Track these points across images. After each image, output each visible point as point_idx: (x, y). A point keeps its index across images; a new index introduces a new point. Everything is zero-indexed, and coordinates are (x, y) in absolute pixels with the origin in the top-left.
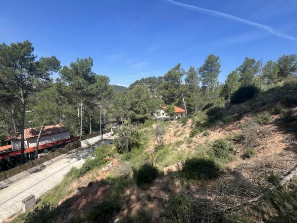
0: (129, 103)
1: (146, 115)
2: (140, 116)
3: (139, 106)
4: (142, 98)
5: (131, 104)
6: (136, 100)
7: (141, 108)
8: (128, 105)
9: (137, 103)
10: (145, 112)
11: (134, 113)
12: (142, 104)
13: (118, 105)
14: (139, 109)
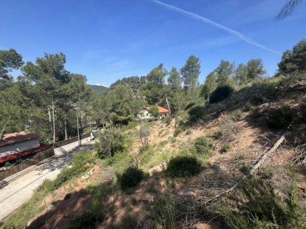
0: (111, 104)
1: (129, 116)
2: (123, 118)
3: (122, 107)
4: (124, 99)
5: (113, 105)
6: (118, 101)
7: (124, 109)
8: (109, 106)
9: (119, 104)
10: (128, 113)
11: (116, 114)
12: (125, 105)
13: (98, 106)
14: (122, 110)
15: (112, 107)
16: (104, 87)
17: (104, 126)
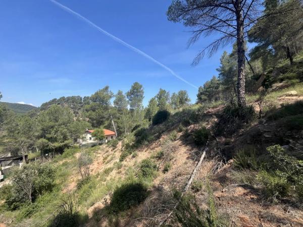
0: (39, 128)
1: (66, 142)
2: (57, 145)
3: (56, 132)
4: (60, 121)
5: (43, 129)
6: (52, 124)
7: (59, 133)
8: (37, 131)
9: (52, 127)
10: (65, 138)
11: (47, 141)
12: (60, 129)
13: (17, 132)
14: (55, 136)
15: (41, 132)
16: (31, 106)
17: (24, 158)
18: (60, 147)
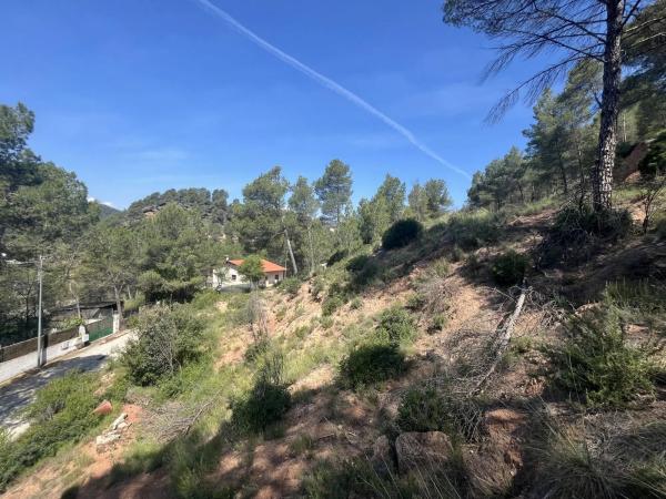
0: (144, 250)
1: (193, 280)
2: (176, 284)
3: (175, 259)
4: (182, 238)
5: (150, 253)
6: (166, 242)
7: (179, 262)
8: (139, 255)
9: (168, 249)
10: (191, 273)
11: (159, 276)
12: (182, 254)
13: (105, 255)
14: (173, 267)
15: (147, 257)
16: (108, 208)
17: (119, 306)
18: (182, 289)
